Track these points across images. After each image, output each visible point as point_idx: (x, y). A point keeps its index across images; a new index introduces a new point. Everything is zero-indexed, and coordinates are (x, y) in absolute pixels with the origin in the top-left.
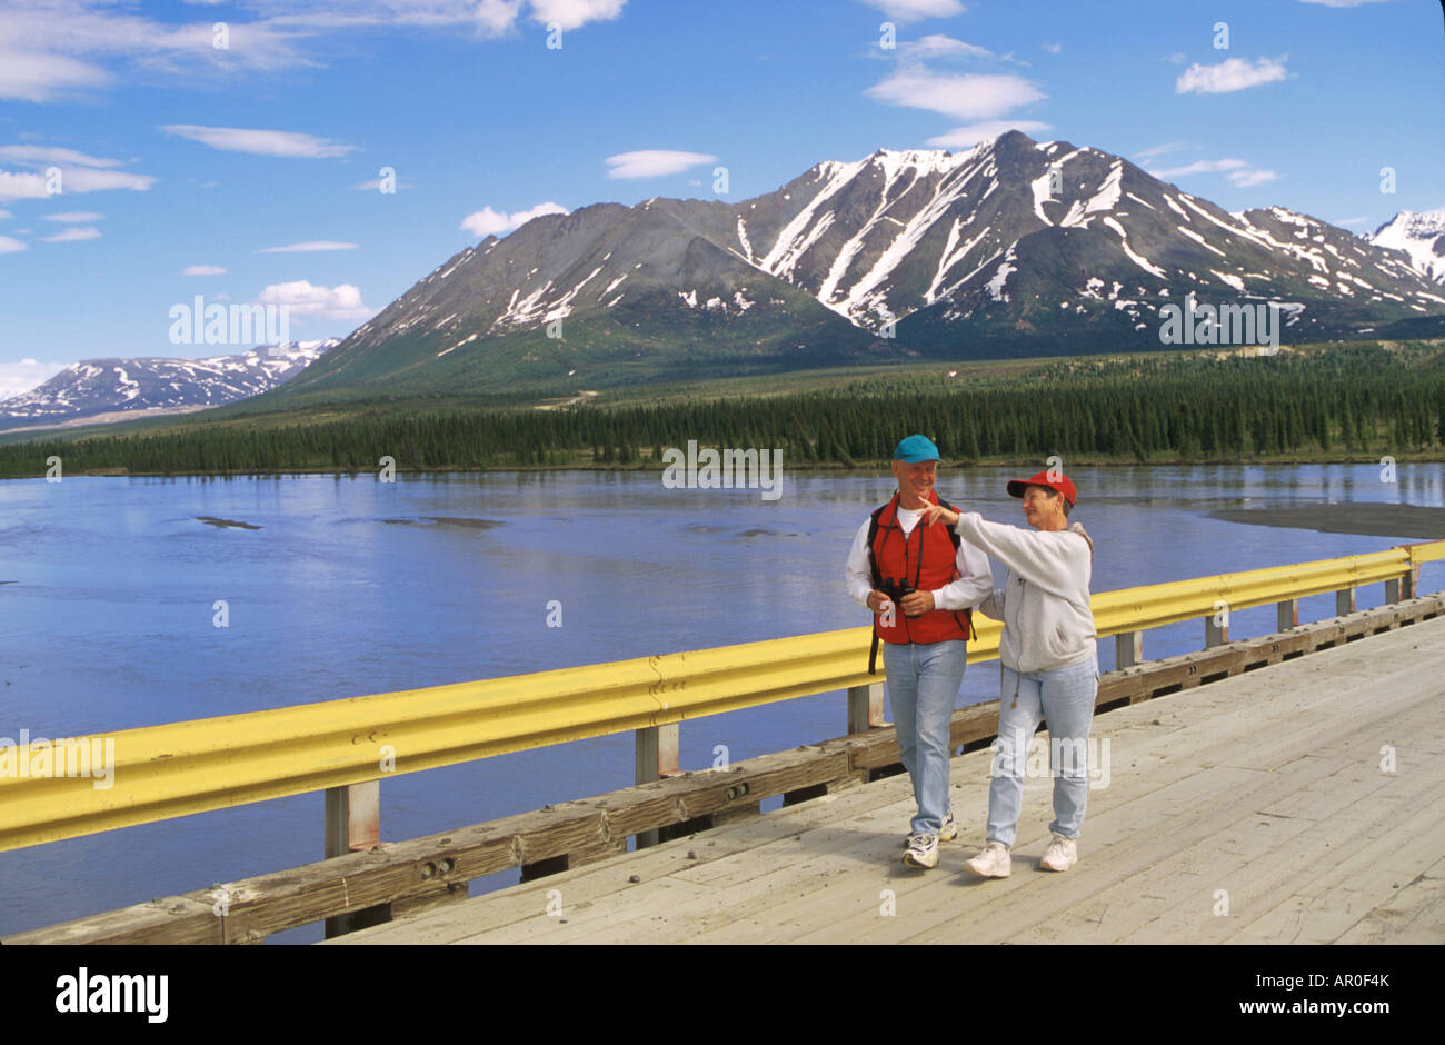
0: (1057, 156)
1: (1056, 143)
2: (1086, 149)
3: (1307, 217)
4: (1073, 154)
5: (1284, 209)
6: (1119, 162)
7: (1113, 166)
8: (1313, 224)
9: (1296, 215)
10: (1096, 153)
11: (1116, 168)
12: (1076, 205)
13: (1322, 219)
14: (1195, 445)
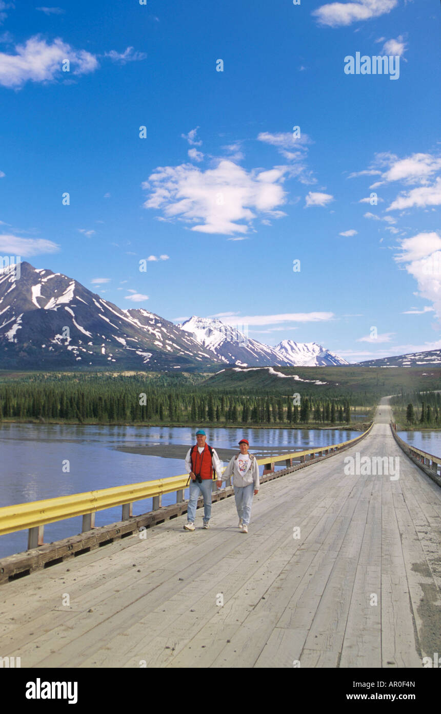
0: (45, 276)
1: (45, 270)
2: (59, 274)
3: (155, 315)
4: (52, 276)
5: (145, 310)
6: (74, 282)
7: (70, 283)
8: (157, 318)
9: (150, 313)
10: (63, 276)
11: (72, 284)
12: (52, 299)
13: (161, 316)
14: (106, 415)
